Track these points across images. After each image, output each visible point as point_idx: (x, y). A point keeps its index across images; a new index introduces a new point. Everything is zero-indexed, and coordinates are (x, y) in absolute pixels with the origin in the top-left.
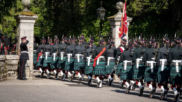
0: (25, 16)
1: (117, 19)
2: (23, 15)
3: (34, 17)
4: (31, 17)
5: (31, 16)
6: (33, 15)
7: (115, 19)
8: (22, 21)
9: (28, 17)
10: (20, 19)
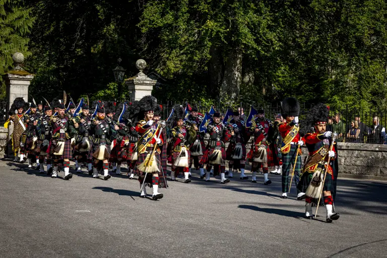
0: (16, 76)
1: (137, 82)
2: (14, 74)
3: (28, 77)
4: (24, 77)
5: (25, 75)
6: (27, 75)
7: (135, 82)
8: (12, 82)
9: (21, 77)
10: (10, 80)
